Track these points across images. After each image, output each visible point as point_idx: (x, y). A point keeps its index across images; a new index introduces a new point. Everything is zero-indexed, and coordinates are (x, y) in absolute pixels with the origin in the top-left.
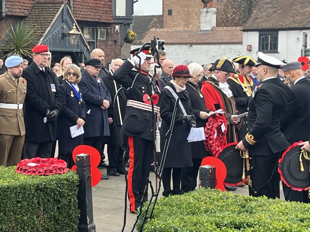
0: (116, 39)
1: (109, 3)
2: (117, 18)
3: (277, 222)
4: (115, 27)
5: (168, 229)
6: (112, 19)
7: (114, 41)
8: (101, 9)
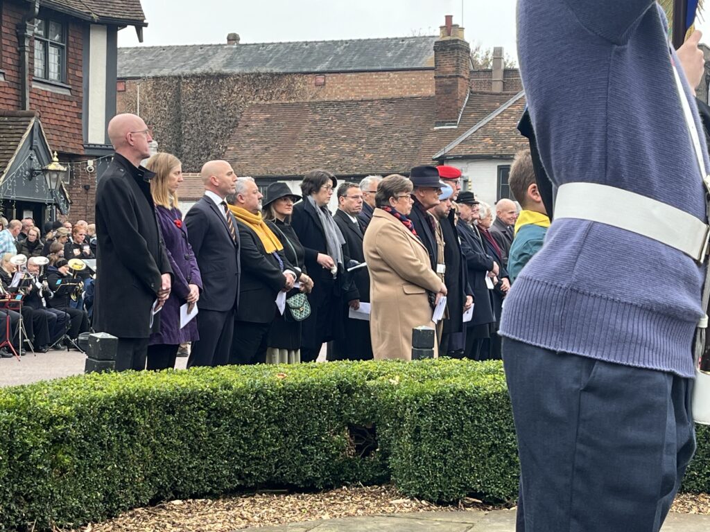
0: (87, 184)
1: (77, 121)
2: (91, 146)
4: (87, 163)
6: (82, 148)
7: (85, 187)
8: (67, 130)
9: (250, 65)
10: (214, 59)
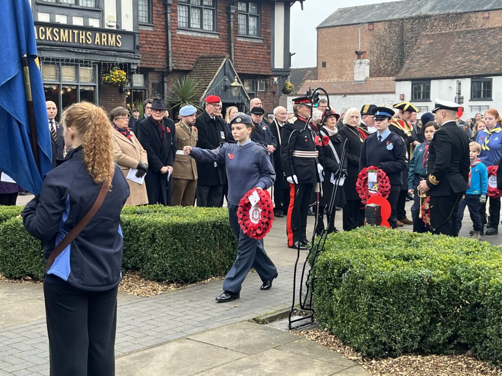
1: (267, 56)
2: (275, 70)
3: (444, 255)
4: (273, 79)
5: (341, 260)
6: (271, 71)
7: (273, 92)
8: (260, 62)
9: (444, 9)
10: (425, 7)
